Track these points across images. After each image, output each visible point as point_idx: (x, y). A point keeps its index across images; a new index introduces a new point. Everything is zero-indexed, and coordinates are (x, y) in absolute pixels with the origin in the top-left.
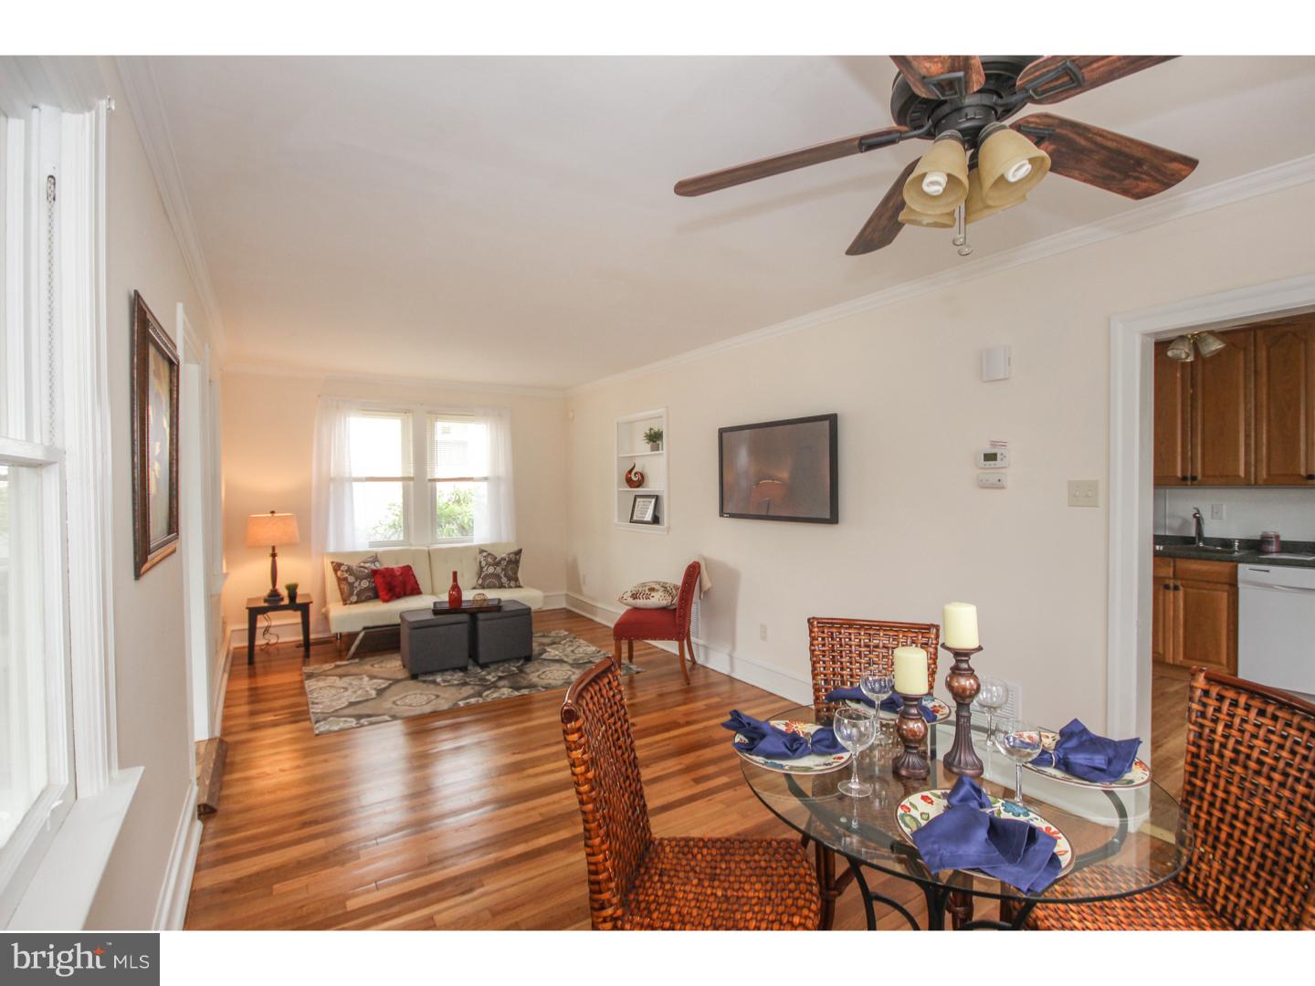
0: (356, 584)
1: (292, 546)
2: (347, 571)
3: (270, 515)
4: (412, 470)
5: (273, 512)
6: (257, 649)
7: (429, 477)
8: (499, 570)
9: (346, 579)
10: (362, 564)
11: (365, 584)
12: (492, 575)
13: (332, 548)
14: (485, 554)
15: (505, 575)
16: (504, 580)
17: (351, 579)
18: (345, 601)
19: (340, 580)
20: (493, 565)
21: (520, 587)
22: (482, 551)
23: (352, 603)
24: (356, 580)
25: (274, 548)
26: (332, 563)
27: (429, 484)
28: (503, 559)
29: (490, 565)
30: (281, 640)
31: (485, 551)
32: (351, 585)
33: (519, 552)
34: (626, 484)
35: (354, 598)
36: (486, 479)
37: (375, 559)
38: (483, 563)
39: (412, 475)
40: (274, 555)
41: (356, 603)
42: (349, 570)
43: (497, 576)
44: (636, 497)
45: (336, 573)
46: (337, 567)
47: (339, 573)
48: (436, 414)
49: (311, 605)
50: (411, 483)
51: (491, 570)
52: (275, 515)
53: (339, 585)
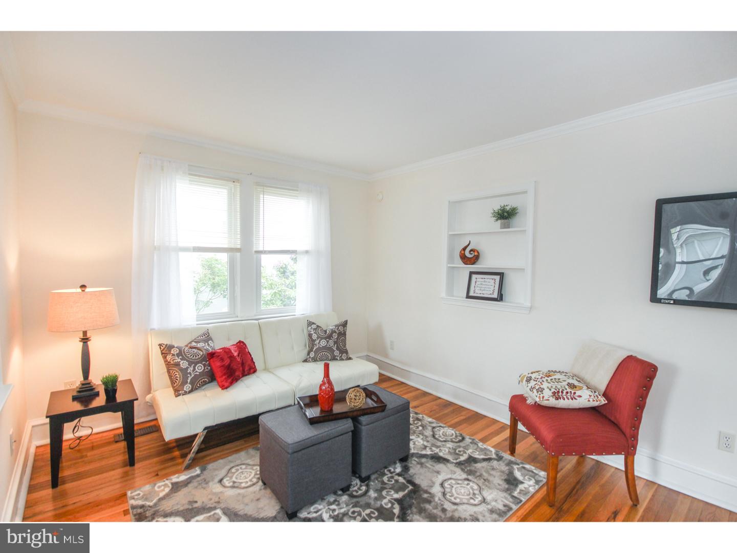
0: (190, 369)
1: (108, 327)
2: (178, 355)
3: (79, 290)
4: (239, 242)
5: (83, 287)
6: (65, 445)
7: (255, 249)
8: (331, 343)
9: (177, 365)
10: (194, 344)
11: (200, 368)
12: (325, 348)
13: (155, 324)
14: (314, 326)
15: (338, 348)
16: (337, 353)
17: (184, 364)
18: (178, 392)
19: (168, 365)
20: (326, 338)
21: (350, 359)
22: (310, 324)
23: (186, 393)
24: (190, 365)
25: (85, 333)
26: (160, 345)
27: (255, 256)
28: (333, 332)
29: (322, 339)
30: (95, 430)
31: (313, 323)
32: (184, 371)
33: (345, 324)
34: (460, 261)
35: (187, 387)
36: (307, 252)
37: (207, 337)
38: (315, 337)
39: (239, 247)
40: (85, 340)
41: (190, 392)
42: (180, 354)
43: (330, 349)
44: (471, 273)
45: (165, 358)
46: (166, 350)
47: (169, 358)
48: (263, 186)
49: (135, 402)
50: (238, 254)
51: (323, 343)
52: (87, 290)
53: (169, 372)
